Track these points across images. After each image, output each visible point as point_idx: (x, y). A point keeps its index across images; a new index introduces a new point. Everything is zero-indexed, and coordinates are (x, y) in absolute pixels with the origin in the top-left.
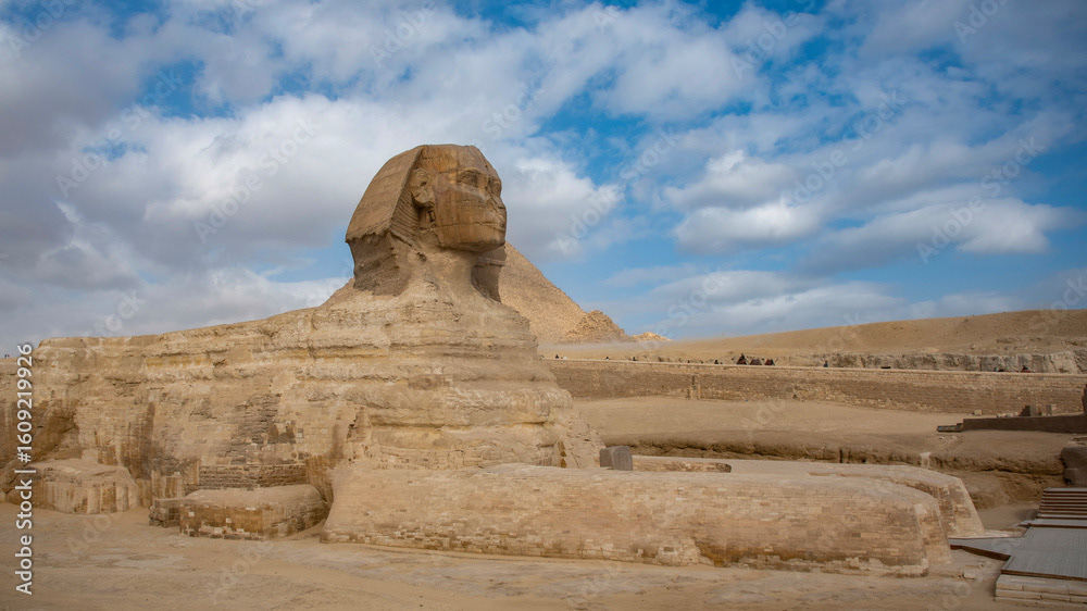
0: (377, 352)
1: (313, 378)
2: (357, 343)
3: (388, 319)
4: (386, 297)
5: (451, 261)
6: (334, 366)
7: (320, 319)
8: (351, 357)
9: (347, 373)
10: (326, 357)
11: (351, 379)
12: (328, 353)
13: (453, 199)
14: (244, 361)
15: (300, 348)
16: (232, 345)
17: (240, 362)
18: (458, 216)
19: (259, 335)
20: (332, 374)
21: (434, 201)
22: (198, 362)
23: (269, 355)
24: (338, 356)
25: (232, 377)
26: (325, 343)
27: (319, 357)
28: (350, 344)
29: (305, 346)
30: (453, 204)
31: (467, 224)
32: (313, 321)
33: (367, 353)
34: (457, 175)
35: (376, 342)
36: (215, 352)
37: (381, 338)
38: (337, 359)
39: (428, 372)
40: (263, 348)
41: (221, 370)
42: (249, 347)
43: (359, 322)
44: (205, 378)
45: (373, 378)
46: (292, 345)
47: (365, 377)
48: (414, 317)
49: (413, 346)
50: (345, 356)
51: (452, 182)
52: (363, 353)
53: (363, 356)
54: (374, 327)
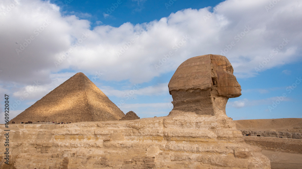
0: (210, 140)
1: (171, 150)
2: (198, 135)
3: (212, 125)
4: (207, 116)
5: (222, 101)
6: (184, 145)
7: (169, 123)
8: (194, 141)
9: (195, 149)
10: (177, 141)
11: (198, 152)
12: (179, 139)
13: (226, 76)
14: (121, 140)
15: (158, 136)
16: (112, 132)
17: (118, 140)
18: (228, 83)
19: (128, 128)
20: (185, 149)
21: (217, 77)
22: (89, 139)
23: (136, 138)
24: (184, 141)
25: (116, 147)
26: (176, 135)
27: (172, 140)
28: (194, 135)
29: (162, 135)
30: (226, 78)
31: (232, 87)
32: (163, 123)
33: (204, 140)
34: (226, 67)
35: (209, 135)
36: (101, 135)
37: (211, 134)
38: (183, 142)
39: (243, 150)
40: (132, 134)
41: (108, 144)
42: (122, 133)
43: (194, 126)
44: (98, 147)
45: (213, 152)
46: (154, 134)
47: (208, 151)
48: (226, 125)
49: (229, 138)
50: (190, 141)
51: (225, 70)
52: (202, 140)
53: (202, 142)
54: (204, 129)
